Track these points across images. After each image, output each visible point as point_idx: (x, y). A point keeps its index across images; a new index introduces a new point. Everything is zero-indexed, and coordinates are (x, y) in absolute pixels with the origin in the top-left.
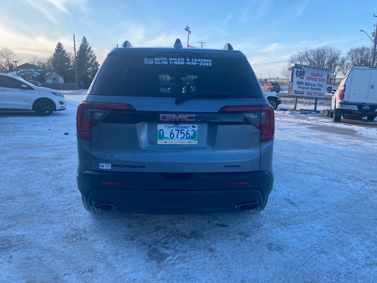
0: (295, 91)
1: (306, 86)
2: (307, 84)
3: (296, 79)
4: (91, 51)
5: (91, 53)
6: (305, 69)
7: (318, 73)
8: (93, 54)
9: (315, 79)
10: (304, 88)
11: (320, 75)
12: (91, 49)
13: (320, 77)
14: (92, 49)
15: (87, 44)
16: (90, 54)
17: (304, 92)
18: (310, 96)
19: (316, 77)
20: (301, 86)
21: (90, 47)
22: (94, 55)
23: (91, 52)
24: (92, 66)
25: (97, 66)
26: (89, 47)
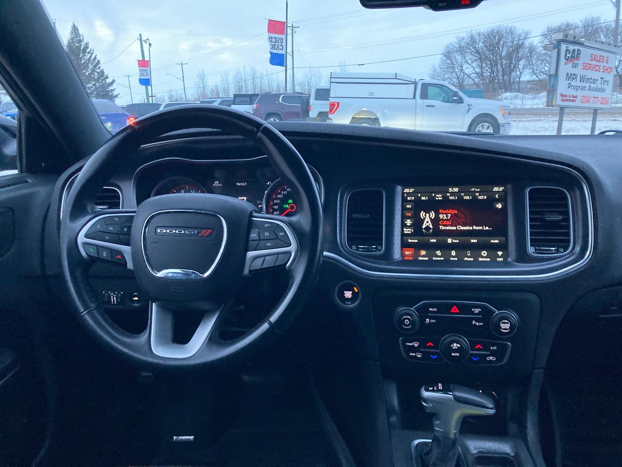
4: (88, 50)
5: (89, 55)
7: (602, 54)
8: (93, 57)
9: (597, 68)
12: (88, 48)
13: (605, 64)
14: (91, 46)
15: (82, 38)
16: (88, 57)
19: (599, 64)
21: (87, 44)
22: (95, 58)
23: (89, 53)
24: (93, 79)
25: (105, 79)
26: (85, 42)
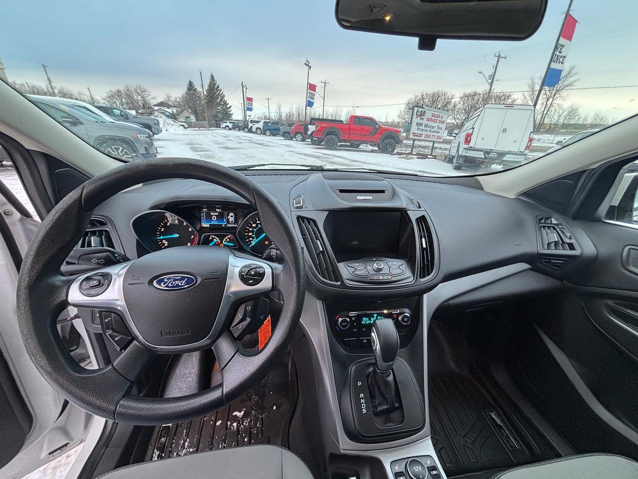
0: (413, 133)
1: (425, 128)
2: (426, 126)
3: (416, 120)
4: (219, 89)
5: (219, 91)
6: (426, 108)
7: (439, 114)
10: (422, 130)
11: (441, 117)
13: (440, 119)
14: (220, 87)
15: (215, 82)
17: (422, 135)
18: (428, 139)
20: (420, 127)
22: (222, 93)
24: (221, 105)
25: (227, 105)
26: (217, 85)
